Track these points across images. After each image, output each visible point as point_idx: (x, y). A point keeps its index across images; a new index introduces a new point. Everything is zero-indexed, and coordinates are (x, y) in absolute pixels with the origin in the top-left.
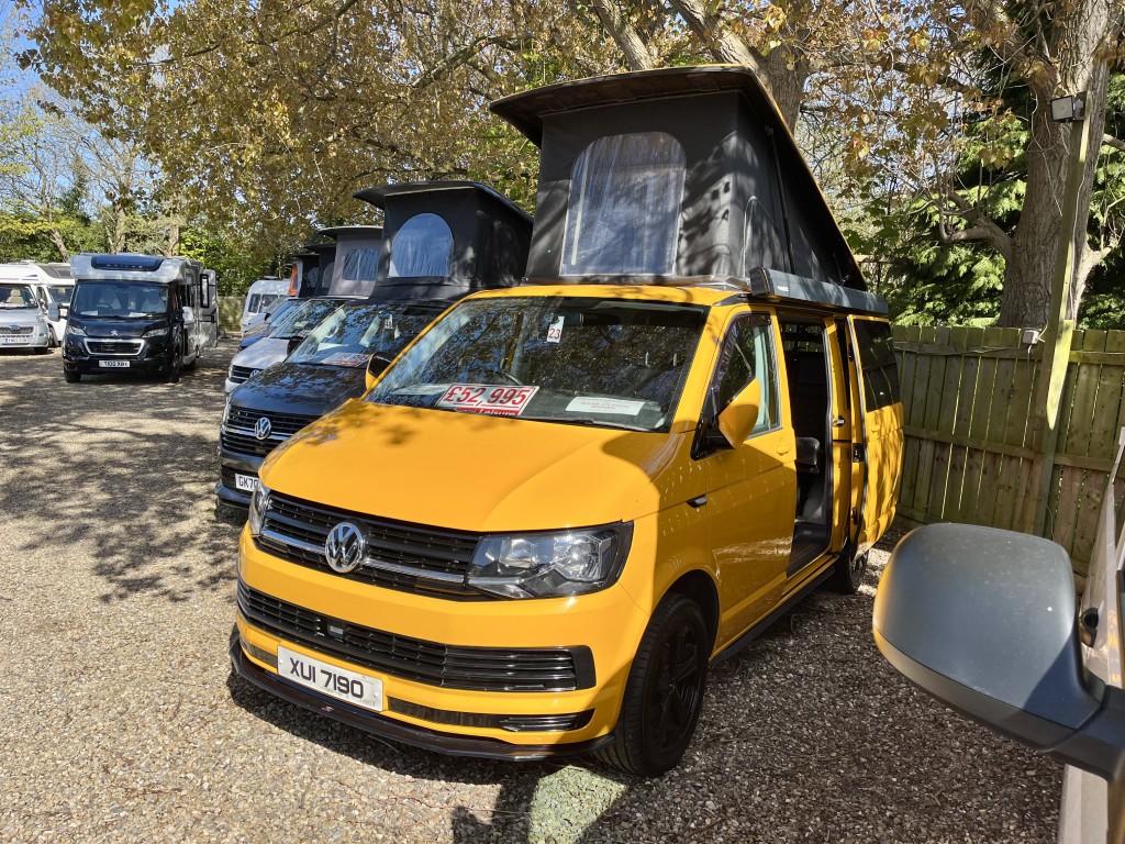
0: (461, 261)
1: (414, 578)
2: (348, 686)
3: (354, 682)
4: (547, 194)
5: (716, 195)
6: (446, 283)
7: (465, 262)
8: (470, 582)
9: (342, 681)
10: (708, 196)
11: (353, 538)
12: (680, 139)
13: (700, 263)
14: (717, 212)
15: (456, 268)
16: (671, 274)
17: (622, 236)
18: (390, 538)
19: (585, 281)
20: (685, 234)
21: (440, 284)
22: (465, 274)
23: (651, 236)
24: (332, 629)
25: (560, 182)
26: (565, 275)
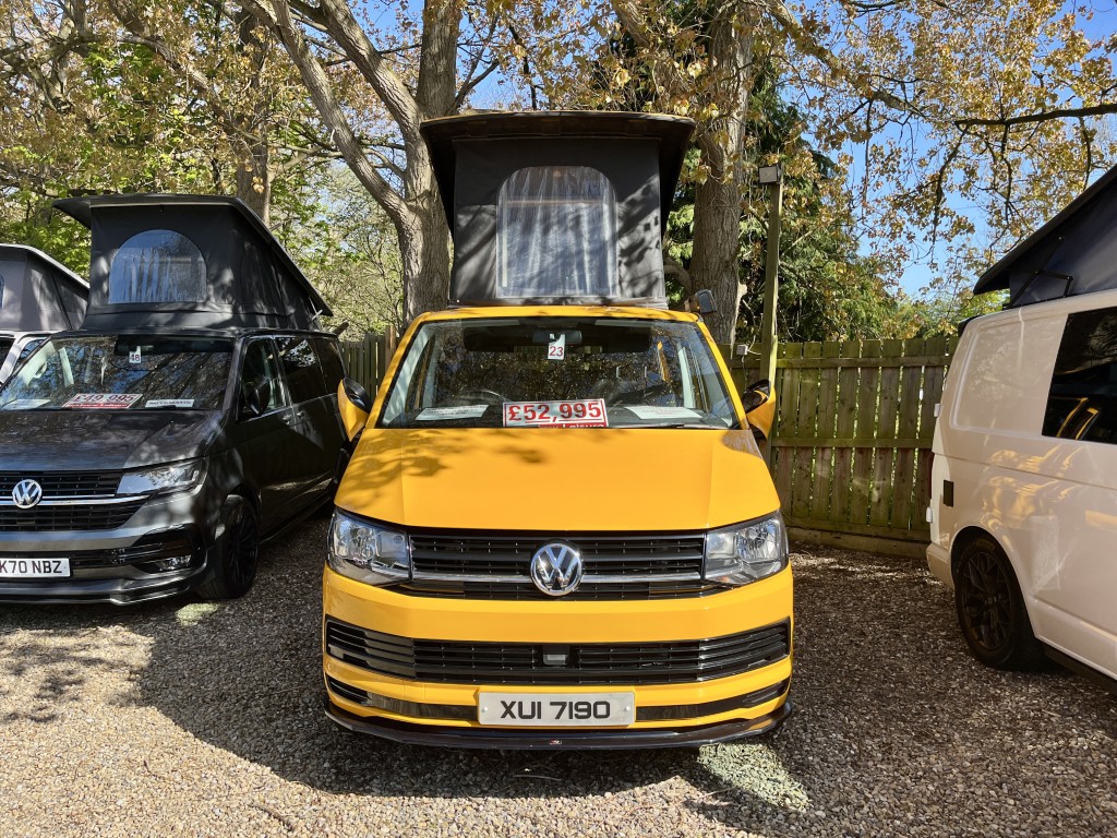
0: (218, 284)
1: (647, 584)
2: (590, 710)
3: (597, 703)
4: (469, 218)
5: (647, 227)
6: (200, 308)
7: (223, 286)
8: (707, 576)
9: (580, 707)
10: (640, 227)
11: (568, 557)
12: (607, 175)
13: (642, 286)
14: (650, 243)
15: (211, 293)
16: (615, 296)
17: (560, 261)
18: (602, 552)
19: (528, 302)
20: (625, 260)
21: (193, 310)
22: (224, 298)
23: (591, 261)
24: (550, 658)
25: (484, 207)
26: (502, 297)
